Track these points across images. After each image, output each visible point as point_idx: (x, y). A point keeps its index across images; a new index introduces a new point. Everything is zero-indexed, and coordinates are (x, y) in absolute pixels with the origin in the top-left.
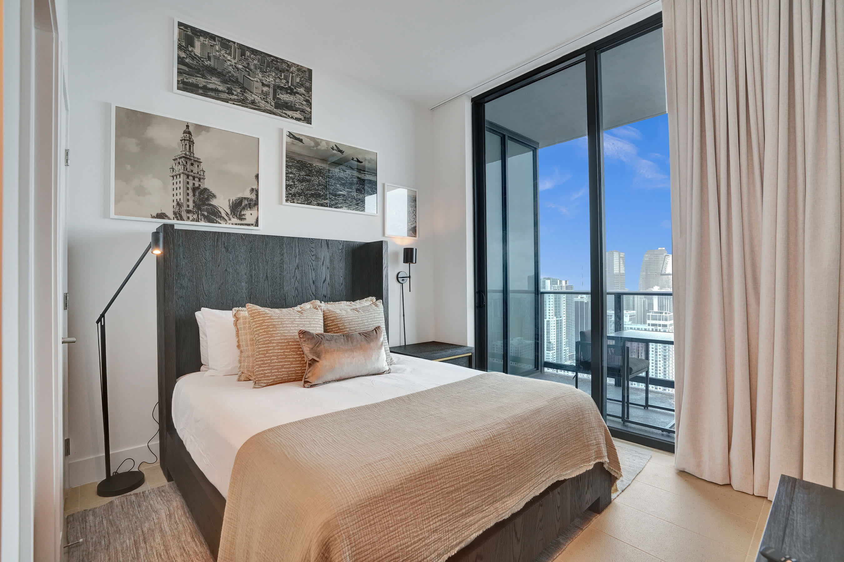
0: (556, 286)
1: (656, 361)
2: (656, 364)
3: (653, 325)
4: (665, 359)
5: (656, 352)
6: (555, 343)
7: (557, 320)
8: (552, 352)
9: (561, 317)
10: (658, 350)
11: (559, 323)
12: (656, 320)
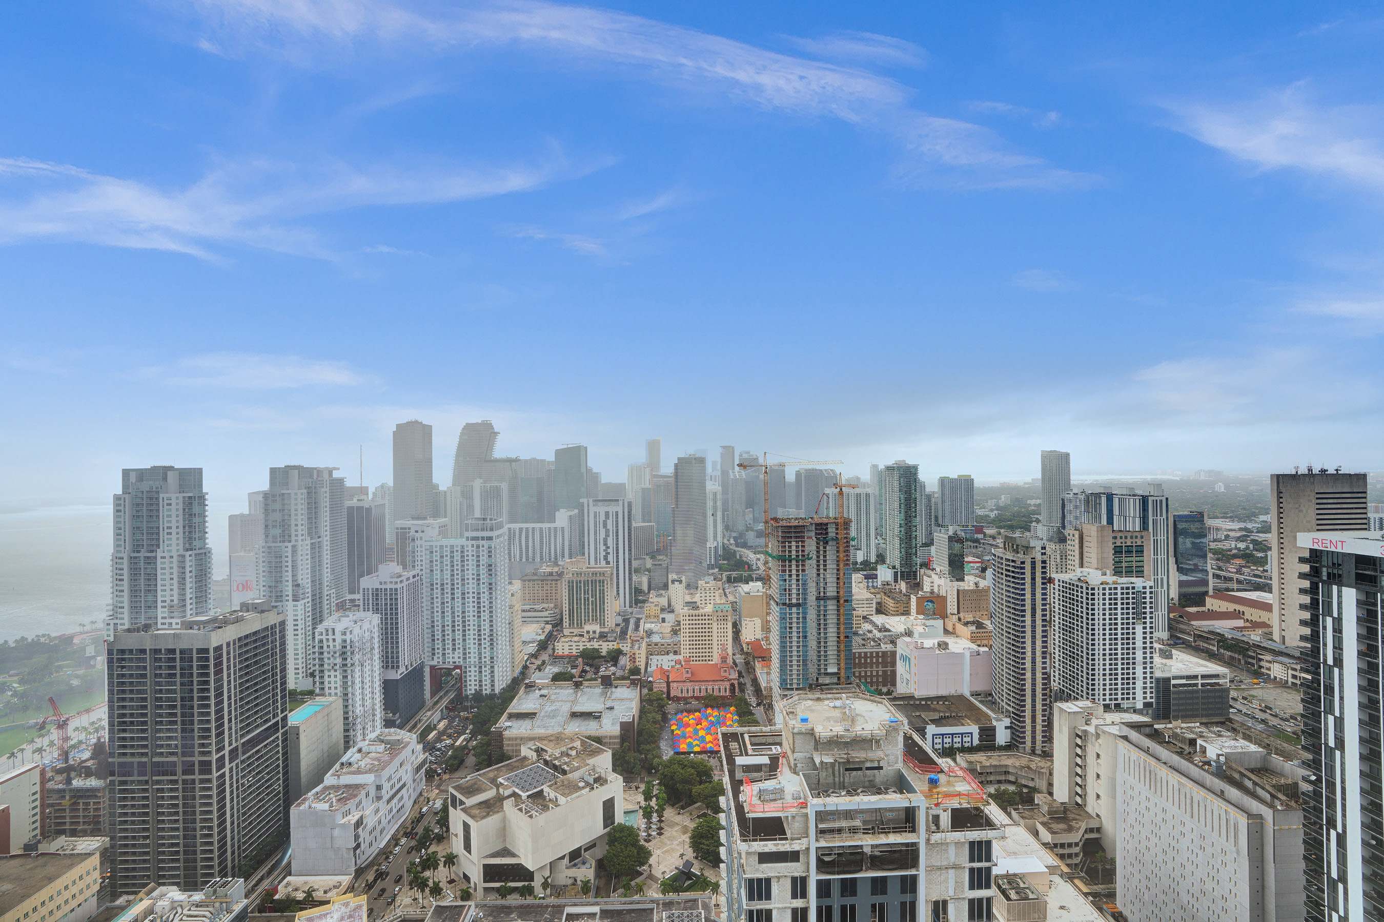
0: (310, 480)
1: (479, 593)
2: (479, 598)
3: (474, 539)
4: (490, 589)
5: (479, 580)
6: (309, 585)
7: (312, 544)
8: (302, 602)
9: (319, 537)
10: (482, 577)
11: (316, 548)
12: (477, 530)
